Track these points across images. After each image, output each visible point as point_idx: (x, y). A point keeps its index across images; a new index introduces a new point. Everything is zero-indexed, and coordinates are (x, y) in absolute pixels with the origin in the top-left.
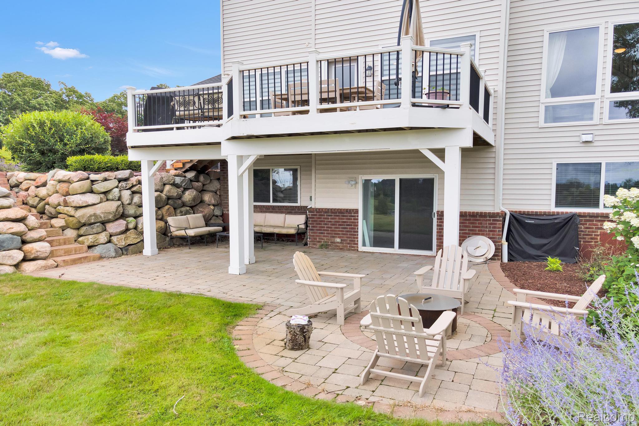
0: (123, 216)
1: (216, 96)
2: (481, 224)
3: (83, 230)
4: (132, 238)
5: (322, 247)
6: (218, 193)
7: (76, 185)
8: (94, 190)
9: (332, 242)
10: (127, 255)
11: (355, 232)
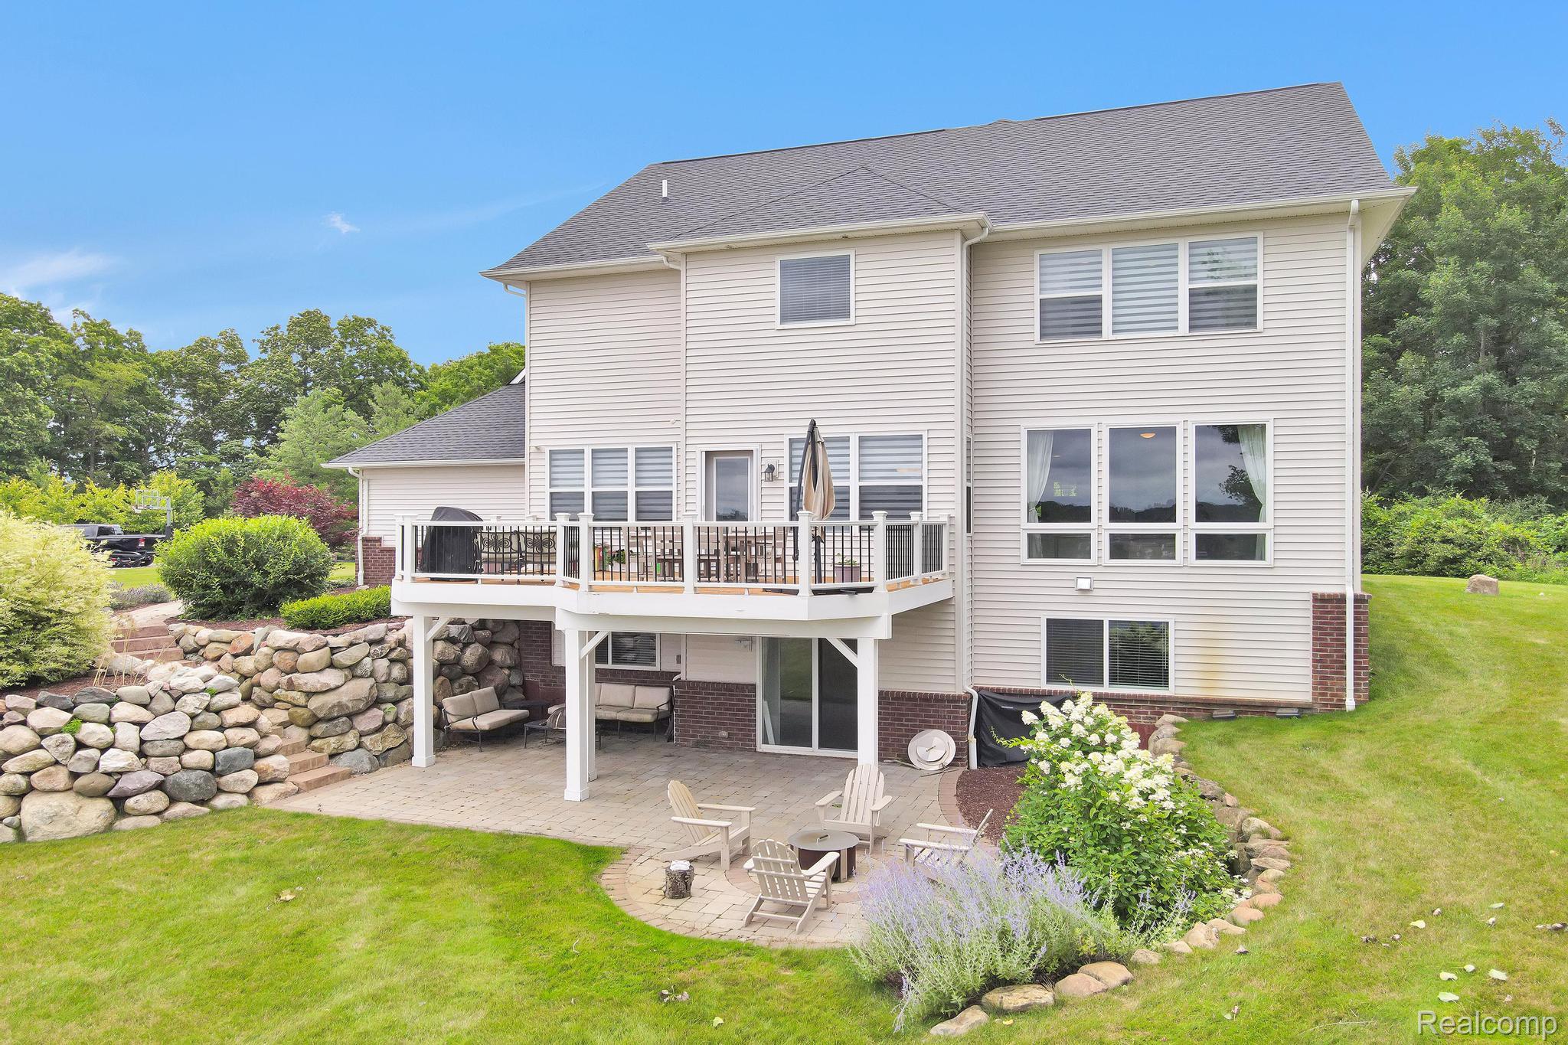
0: (377, 702)
1: (545, 537)
2: (937, 711)
3: (320, 729)
4: (392, 737)
5: (697, 744)
6: (516, 645)
7: (311, 657)
8: (336, 663)
9: (713, 737)
10: (386, 766)
11: (750, 721)
